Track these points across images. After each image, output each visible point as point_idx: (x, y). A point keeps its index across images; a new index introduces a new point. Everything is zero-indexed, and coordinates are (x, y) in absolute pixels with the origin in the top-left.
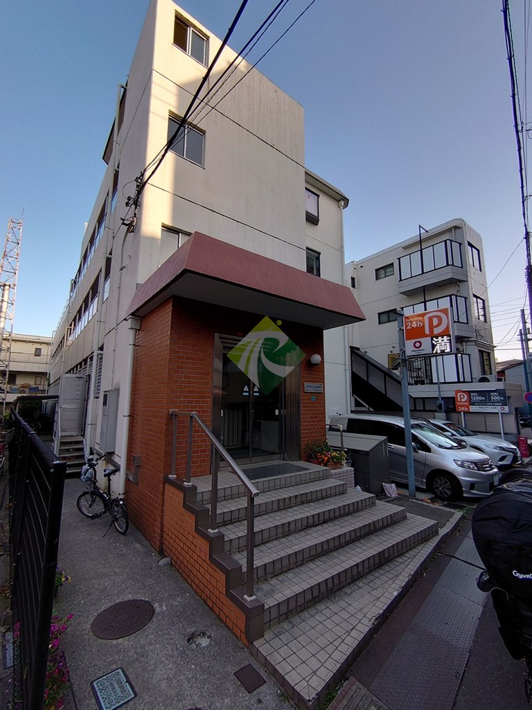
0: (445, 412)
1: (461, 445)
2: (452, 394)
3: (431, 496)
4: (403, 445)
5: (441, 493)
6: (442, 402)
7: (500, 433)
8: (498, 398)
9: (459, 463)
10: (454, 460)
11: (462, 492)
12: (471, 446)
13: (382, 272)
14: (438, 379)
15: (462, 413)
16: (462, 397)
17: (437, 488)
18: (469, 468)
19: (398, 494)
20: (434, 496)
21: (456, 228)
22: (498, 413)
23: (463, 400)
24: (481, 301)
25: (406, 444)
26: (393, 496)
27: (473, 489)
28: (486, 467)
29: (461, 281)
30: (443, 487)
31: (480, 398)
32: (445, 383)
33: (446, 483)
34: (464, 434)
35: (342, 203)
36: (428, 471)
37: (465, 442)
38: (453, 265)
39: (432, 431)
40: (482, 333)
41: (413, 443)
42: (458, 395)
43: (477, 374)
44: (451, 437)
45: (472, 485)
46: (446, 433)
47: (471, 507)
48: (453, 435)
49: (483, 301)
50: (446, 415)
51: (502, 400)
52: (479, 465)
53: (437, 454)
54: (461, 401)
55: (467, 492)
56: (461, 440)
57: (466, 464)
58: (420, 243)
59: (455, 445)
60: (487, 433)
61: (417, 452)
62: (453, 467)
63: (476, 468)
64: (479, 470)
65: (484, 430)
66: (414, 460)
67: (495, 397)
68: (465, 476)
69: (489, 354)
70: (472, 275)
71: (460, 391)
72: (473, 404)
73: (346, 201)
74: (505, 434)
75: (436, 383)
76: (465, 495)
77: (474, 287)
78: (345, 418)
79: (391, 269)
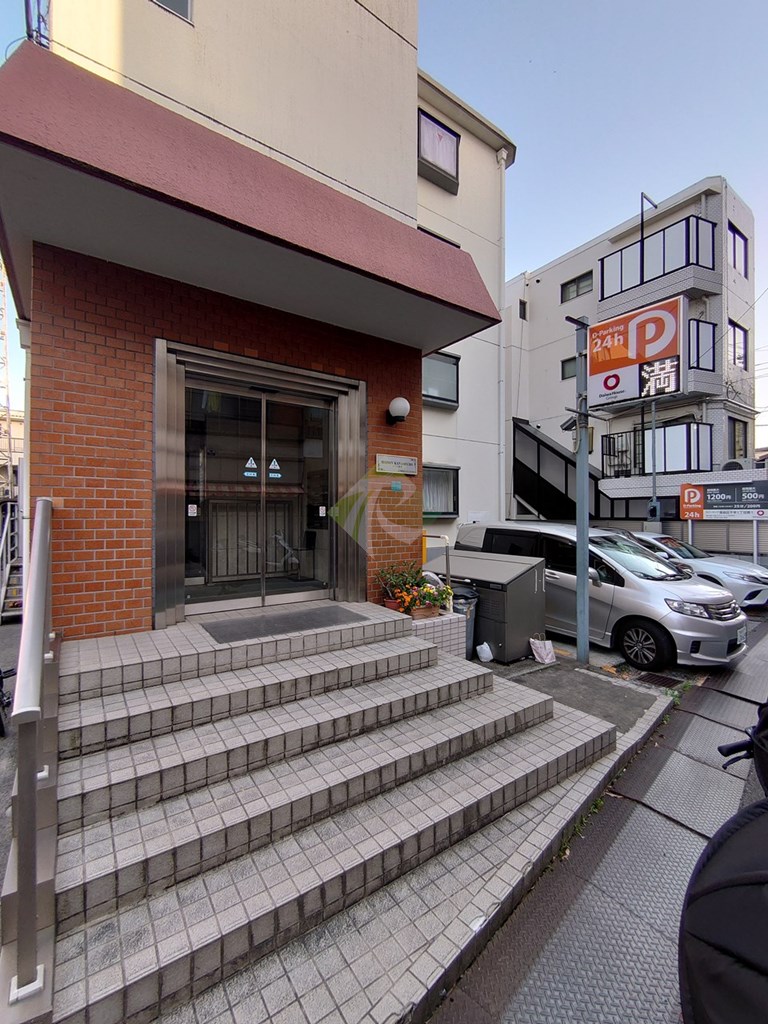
0: (662, 520)
1: (681, 574)
2: (675, 492)
3: (618, 660)
4: (573, 572)
5: (636, 655)
6: (657, 505)
7: (752, 555)
8: (755, 496)
9: (676, 604)
10: (666, 600)
11: (675, 655)
12: (699, 576)
13: (573, 288)
14: (654, 466)
15: (690, 521)
16: (692, 495)
17: (630, 648)
18: (693, 614)
19: (557, 658)
20: (623, 660)
21: (709, 193)
22: (752, 521)
23: (692, 501)
24: (742, 333)
25: (578, 571)
26: (547, 661)
27: (696, 651)
28: (725, 613)
29: (709, 295)
30: (641, 645)
31: (723, 497)
32: (665, 473)
33: (647, 639)
34: (690, 555)
35: (504, 154)
36: (615, 618)
37: (689, 567)
38: (697, 264)
39: (637, 551)
40: (738, 387)
41: (591, 570)
42: (686, 492)
43: (722, 456)
44: (668, 561)
45: (696, 646)
46: (658, 554)
47: (691, 683)
48: (670, 556)
49: (745, 332)
50: (663, 526)
51: (761, 499)
52: (713, 609)
53: (635, 588)
54: (689, 503)
55: (684, 656)
56: (684, 565)
57: (688, 607)
58: (642, 229)
59: (671, 572)
60: (729, 553)
61: (598, 586)
62: (662, 611)
63: (706, 615)
64: (710, 618)
65: (725, 550)
66: (590, 598)
67: (750, 495)
68: (683, 629)
69: (745, 424)
70: (731, 282)
71: (690, 486)
72: (709, 506)
73: (511, 148)
74: (761, 555)
75: (650, 474)
76: (679, 662)
77: (730, 305)
78: (481, 528)
79: (589, 282)
